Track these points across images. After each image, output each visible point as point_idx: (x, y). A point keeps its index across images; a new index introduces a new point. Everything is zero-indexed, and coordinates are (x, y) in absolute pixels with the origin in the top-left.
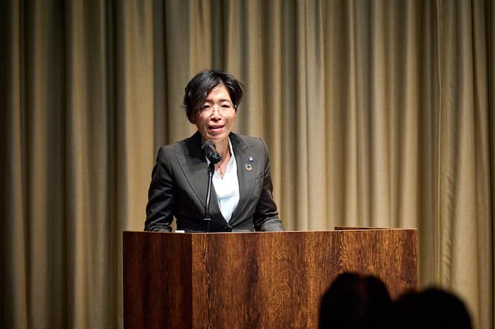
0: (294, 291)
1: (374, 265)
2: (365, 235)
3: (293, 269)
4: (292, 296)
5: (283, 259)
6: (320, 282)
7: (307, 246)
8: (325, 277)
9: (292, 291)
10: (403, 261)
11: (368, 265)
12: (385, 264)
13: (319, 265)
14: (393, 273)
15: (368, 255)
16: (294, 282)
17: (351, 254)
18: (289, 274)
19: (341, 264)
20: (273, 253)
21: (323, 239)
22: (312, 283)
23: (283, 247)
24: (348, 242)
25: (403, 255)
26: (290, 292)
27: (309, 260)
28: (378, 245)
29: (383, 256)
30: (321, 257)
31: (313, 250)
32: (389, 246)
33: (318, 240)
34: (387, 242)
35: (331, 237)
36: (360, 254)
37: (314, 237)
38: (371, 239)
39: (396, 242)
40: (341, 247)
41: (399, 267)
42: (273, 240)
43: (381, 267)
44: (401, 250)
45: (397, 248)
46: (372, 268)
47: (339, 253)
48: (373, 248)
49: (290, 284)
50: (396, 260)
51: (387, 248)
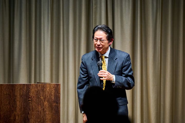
0: (11, 106)
1: (43, 97)
2: (39, 85)
3: (11, 98)
4: (10, 108)
5: (7, 94)
6: (21, 102)
7: (16, 89)
8: (24, 101)
9: (10, 106)
10: (55, 95)
11: (40, 97)
12: (47, 96)
13: (21, 96)
14: (51, 100)
15: (41, 93)
16: (11, 102)
17: (34, 92)
18: (9, 100)
19: (30, 96)
20: (3, 92)
21: (23, 87)
22: (18, 103)
23: (6, 90)
24: (33, 88)
25: (55, 93)
26: (9, 106)
27: (17, 95)
28: (45, 89)
29: (47, 93)
30: (22, 93)
31: (19, 90)
32: (49, 89)
33: (21, 87)
34: (48, 88)
35: (26, 86)
36: (37, 92)
37: (19, 86)
38: (42, 87)
39: (52, 88)
40: (30, 90)
41: (53, 98)
42: (3, 87)
43: (46, 98)
44: (53, 91)
45: (52, 90)
46: (42, 98)
47: (29, 92)
48: (43, 91)
49: (9, 103)
50: (52, 95)
51: (48, 91)
